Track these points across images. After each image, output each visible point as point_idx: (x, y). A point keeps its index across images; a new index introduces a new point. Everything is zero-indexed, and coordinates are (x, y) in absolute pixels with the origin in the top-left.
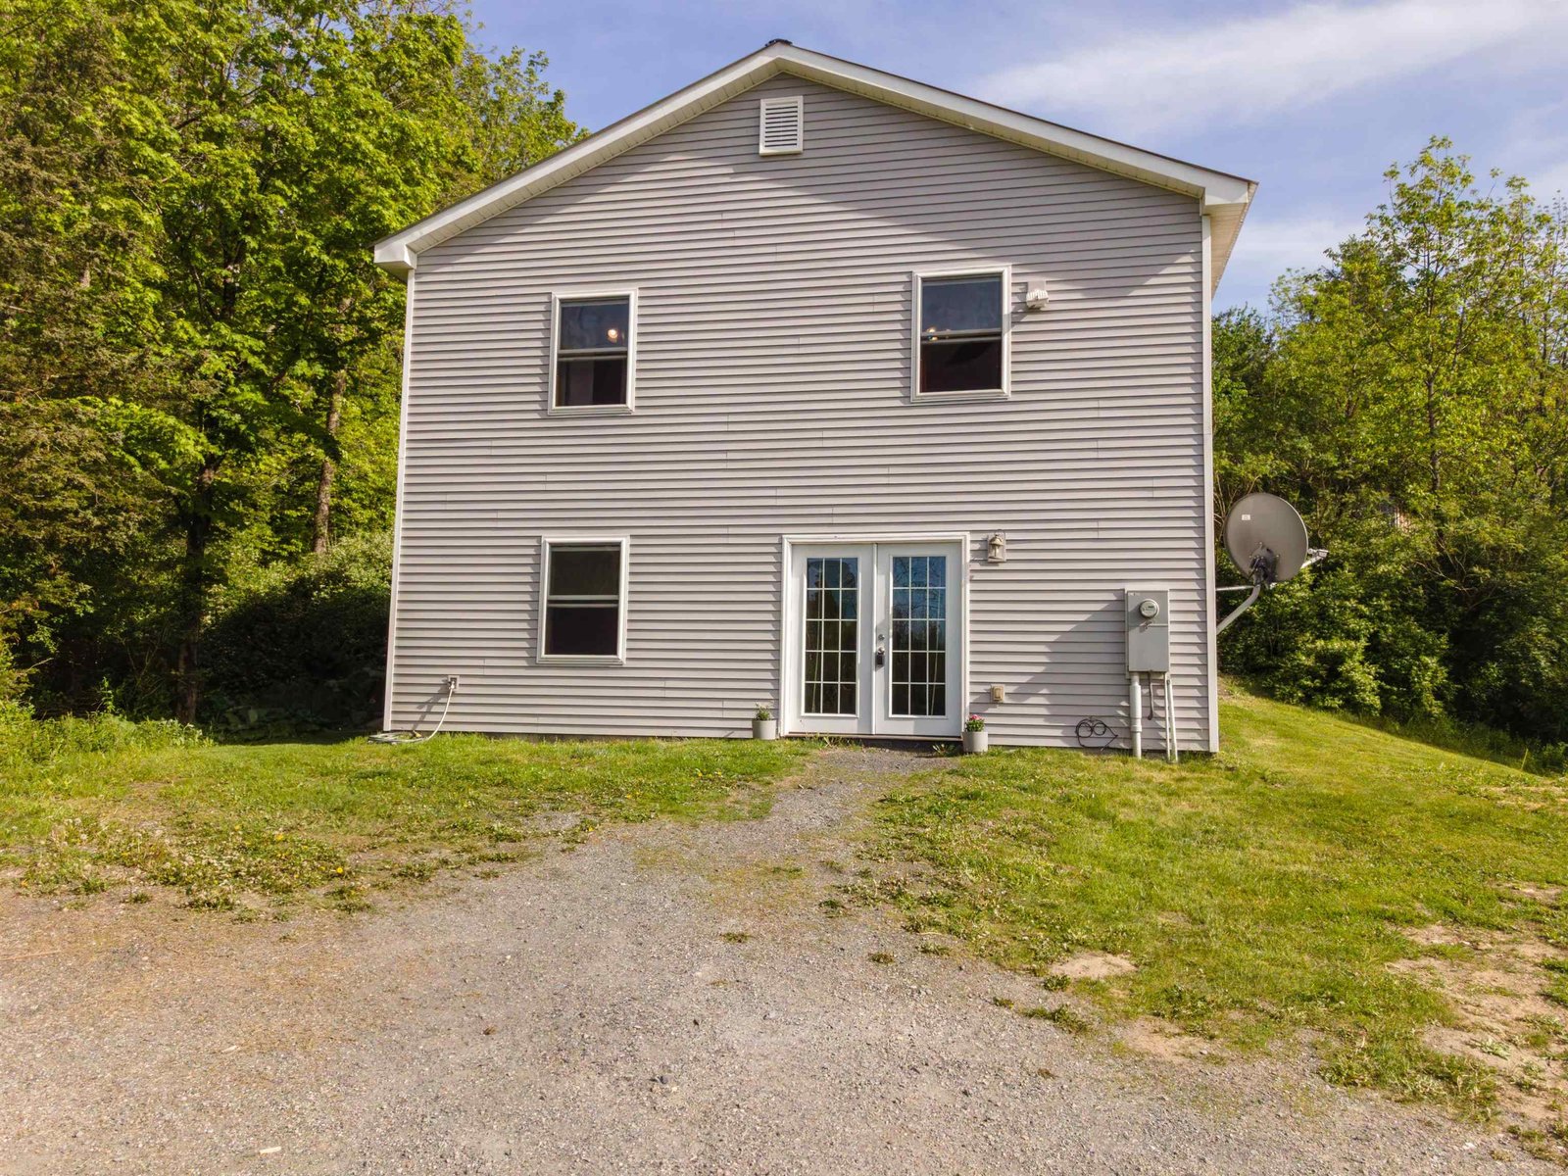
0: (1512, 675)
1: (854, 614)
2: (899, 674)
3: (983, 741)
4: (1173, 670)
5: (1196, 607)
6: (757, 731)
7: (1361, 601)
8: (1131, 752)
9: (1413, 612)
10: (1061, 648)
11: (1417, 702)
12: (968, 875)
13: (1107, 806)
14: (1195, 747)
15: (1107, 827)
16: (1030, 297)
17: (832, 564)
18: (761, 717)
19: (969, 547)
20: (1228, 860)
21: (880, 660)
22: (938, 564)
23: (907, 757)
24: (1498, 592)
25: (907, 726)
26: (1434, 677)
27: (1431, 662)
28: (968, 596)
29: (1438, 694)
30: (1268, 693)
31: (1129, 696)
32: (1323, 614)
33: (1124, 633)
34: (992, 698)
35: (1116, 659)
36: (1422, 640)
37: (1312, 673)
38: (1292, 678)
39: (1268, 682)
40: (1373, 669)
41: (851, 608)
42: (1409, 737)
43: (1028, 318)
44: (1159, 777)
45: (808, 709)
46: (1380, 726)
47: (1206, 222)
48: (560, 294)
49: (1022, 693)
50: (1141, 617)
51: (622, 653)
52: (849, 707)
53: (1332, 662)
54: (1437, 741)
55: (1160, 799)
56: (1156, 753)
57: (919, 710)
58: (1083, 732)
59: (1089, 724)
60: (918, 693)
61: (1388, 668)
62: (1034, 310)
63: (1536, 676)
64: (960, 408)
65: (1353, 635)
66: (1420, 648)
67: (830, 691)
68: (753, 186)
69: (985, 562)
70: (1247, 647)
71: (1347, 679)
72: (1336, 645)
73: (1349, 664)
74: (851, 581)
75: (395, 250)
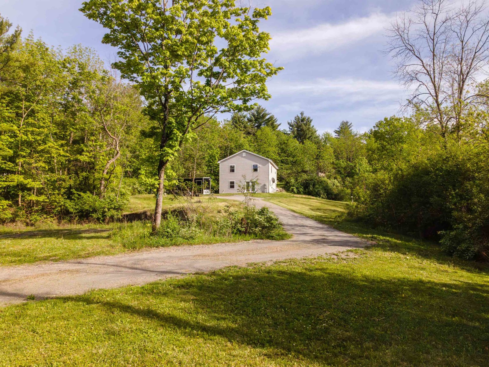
3: (257, 192)
10: (261, 187)
19: (256, 181)
21: (251, 188)
23: (252, 194)
28: (256, 184)
31: (265, 190)
33: (264, 186)
41: (249, 185)
44: (265, 194)
48: (230, 165)
51: (235, 188)
52: (249, 191)
57: (253, 191)
62: (260, 167)
64: (255, 173)
68: (242, 158)
74: (249, 183)
75: (219, 162)
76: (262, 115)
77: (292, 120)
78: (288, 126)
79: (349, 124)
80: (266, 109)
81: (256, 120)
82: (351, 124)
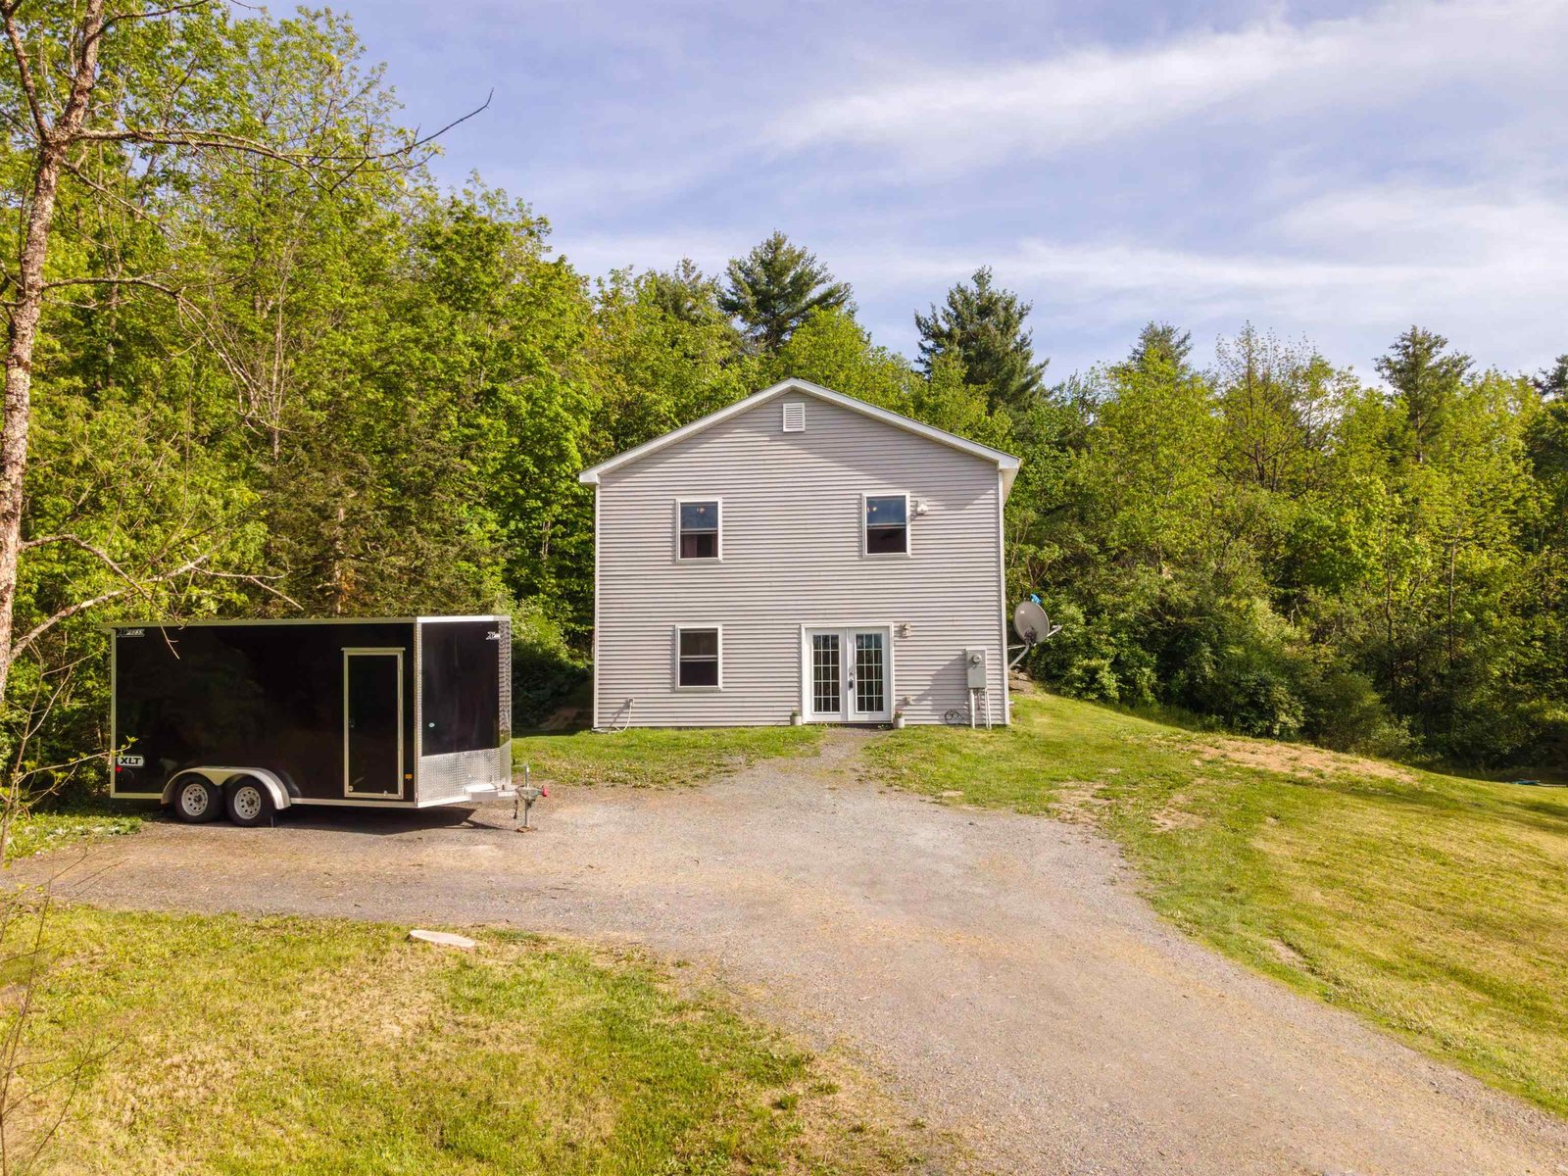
0: (1191, 677)
1: (837, 663)
2: (861, 691)
3: (902, 723)
4: (988, 687)
5: (998, 657)
6: (793, 722)
7: (1110, 635)
8: (970, 725)
9: (1140, 641)
10: (937, 677)
11: (1140, 694)
12: (905, 771)
13: (958, 748)
14: (999, 722)
15: (958, 756)
16: (919, 509)
17: (826, 638)
18: (794, 715)
19: (893, 629)
20: (1004, 766)
21: (851, 685)
22: (878, 638)
23: (867, 732)
24: (1185, 628)
25: (865, 717)
26: (1149, 679)
27: (1147, 671)
28: (893, 654)
29: (1153, 689)
30: (1057, 692)
31: (968, 699)
32: (1088, 644)
33: (966, 670)
34: (906, 702)
35: (963, 682)
36: (1143, 658)
37: (1081, 679)
38: (1069, 683)
39: (1056, 686)
40: (1115, 676)
41: (836, 661)
42: (1133, 715)
43: (919, 518)
44: (981, 736)
45: (860, 709)
46: (1119, 710)
47: (1000, 475)
48: (680, 500)
49: (920, 699)
50: (973, 662)
51: (720, 684)
52: (836, 708)
53: (1092, 673)
54: (1149, 717)
55: (980, 745)
56: (981, 726)
57: (870, 709)
58: (948, 717)
59: (952, 713)
60: (870, 700)
61: (1124, 675)
62: (922, 514)
63: (1204, 677)
64: (886, 561)
65: (1104, 656)
66: (1142, 663)
67: (827, 701)
68: (781, 448)
69: (901, 636)
70: (1047, 664)
71: (1100, 683)
72: (1094, 663)
73: (1101, 673)
74: (836, 646)
75: (591, 476)
76: (794, 282)
77: (937, 307)
78: (918, 336)
79: (1175, 341)
80: (809, 254)
81: (764, 302)
82: (1186, 338)
